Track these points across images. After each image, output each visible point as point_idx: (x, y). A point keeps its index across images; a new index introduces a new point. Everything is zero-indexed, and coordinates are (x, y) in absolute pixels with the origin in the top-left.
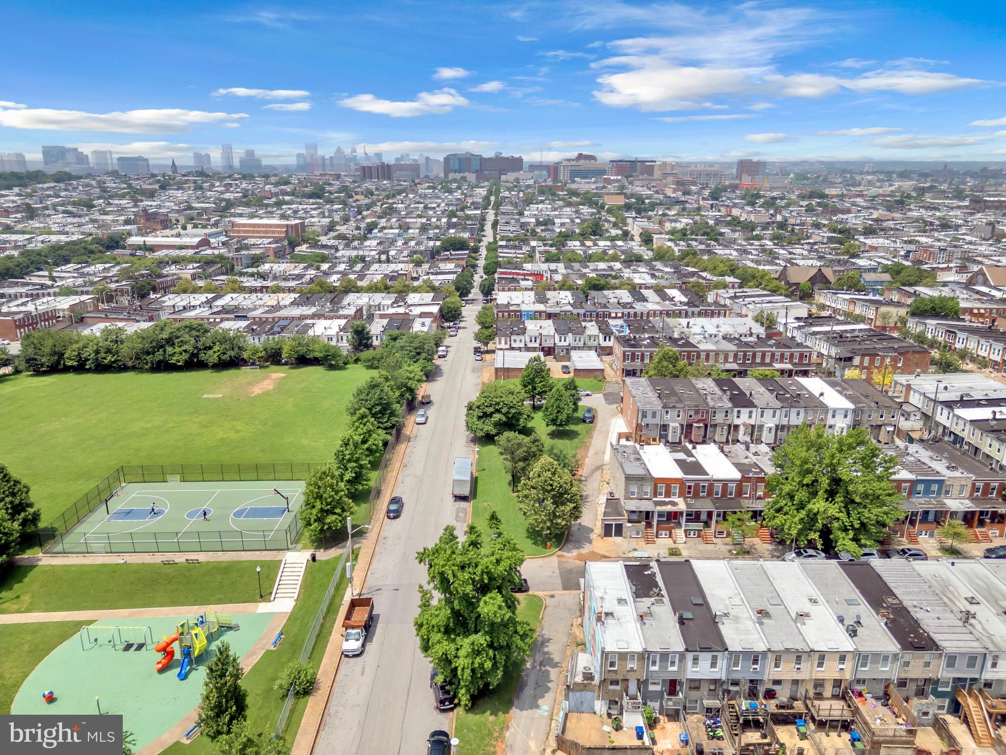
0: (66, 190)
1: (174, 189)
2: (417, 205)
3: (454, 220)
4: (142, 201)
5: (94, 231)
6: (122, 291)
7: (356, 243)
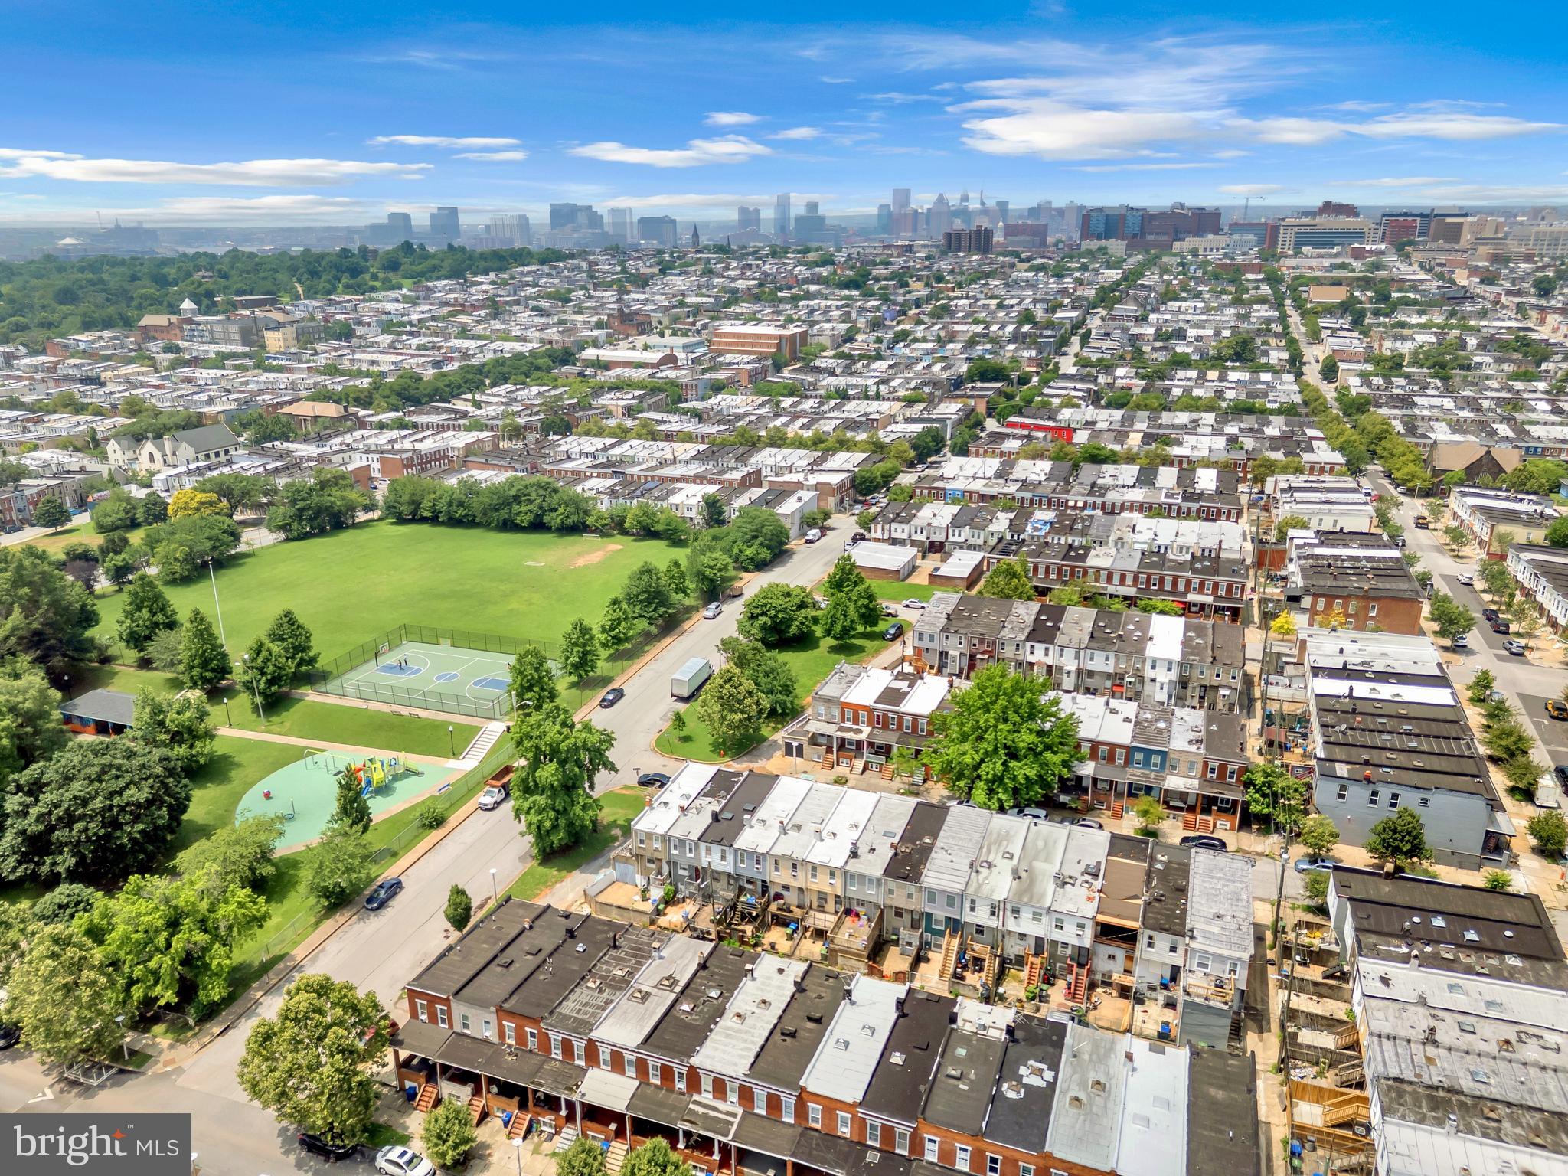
0: (549, 275)
1: (675, 275)
2: (987, 302)
3: (1026, 328)
4: (628, 292)
5: (557, 337)
6: (531, 427)
7: (859, 365)
